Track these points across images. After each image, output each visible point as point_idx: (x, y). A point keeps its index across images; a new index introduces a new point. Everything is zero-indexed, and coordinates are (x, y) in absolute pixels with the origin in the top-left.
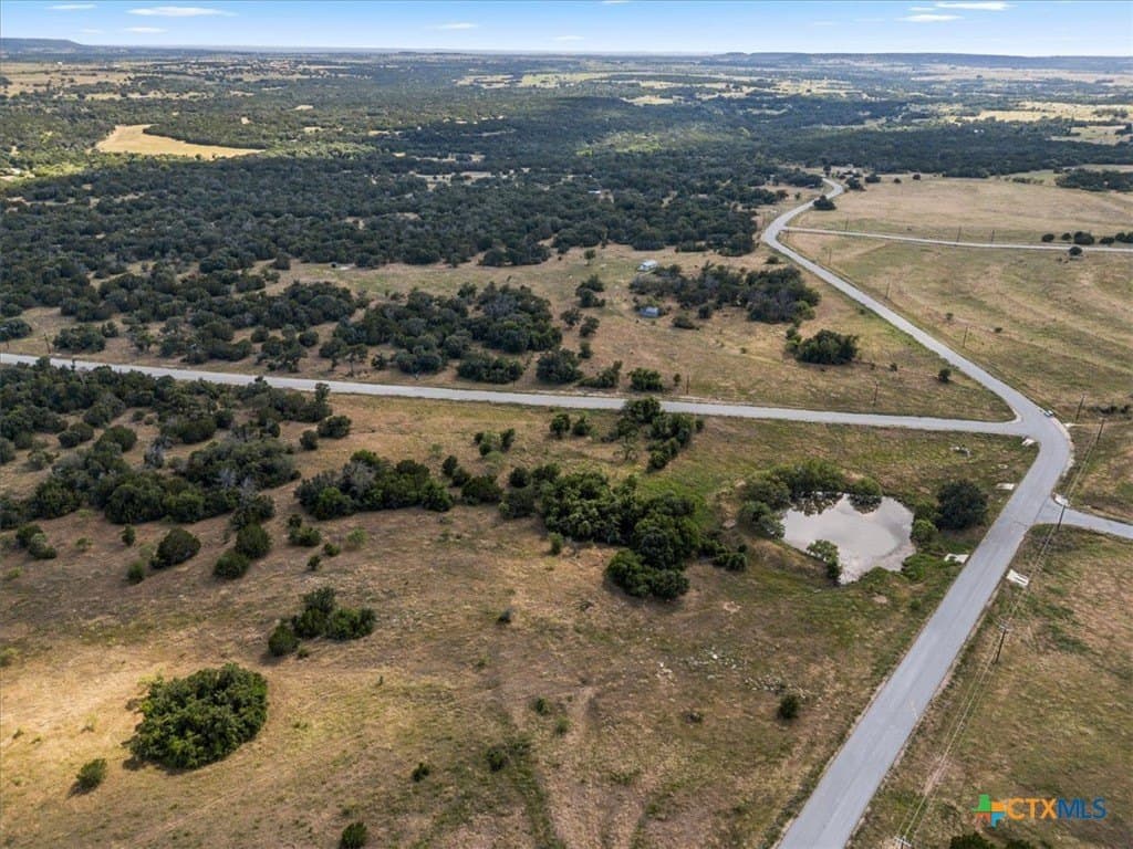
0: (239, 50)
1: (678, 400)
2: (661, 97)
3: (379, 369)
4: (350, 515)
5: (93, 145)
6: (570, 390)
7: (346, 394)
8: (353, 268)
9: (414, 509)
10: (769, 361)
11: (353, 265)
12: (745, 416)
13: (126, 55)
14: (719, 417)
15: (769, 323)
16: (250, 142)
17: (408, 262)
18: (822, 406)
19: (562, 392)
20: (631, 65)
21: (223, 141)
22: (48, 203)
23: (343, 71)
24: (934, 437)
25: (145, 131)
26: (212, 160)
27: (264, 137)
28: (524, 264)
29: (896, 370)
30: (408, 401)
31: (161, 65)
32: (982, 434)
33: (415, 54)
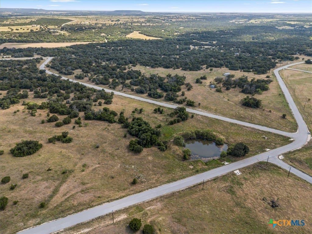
0: (178, 13)
1: (195, 109)
2: (291, 27)
3: (132, 91)
4: (92, 120)
5: (126, 35)
6: (171, 103)
7: (120, 96)
8: (150, 68)
9: (106, 122)
10: (233, 104)
11: (150, 67)
12: (209, 116)
13: (151, 14)
14: (202, 116)
15: (245, 94)
16: (160, 36)
17: (164, 67)
18: (234, 118)
19: (168, 103)
20: (291, 17)
21: (153, 36)
22: (103, 48)
23: (199, 18)
24: (260, 132)
25: (139, 33)
26: (145, 40)
27: (164, 35)
28: (193, 70)
29: (271, 112)
30: (131, 99)
31: (155, 17)
32: (277, 134)
33: (224, 13)
